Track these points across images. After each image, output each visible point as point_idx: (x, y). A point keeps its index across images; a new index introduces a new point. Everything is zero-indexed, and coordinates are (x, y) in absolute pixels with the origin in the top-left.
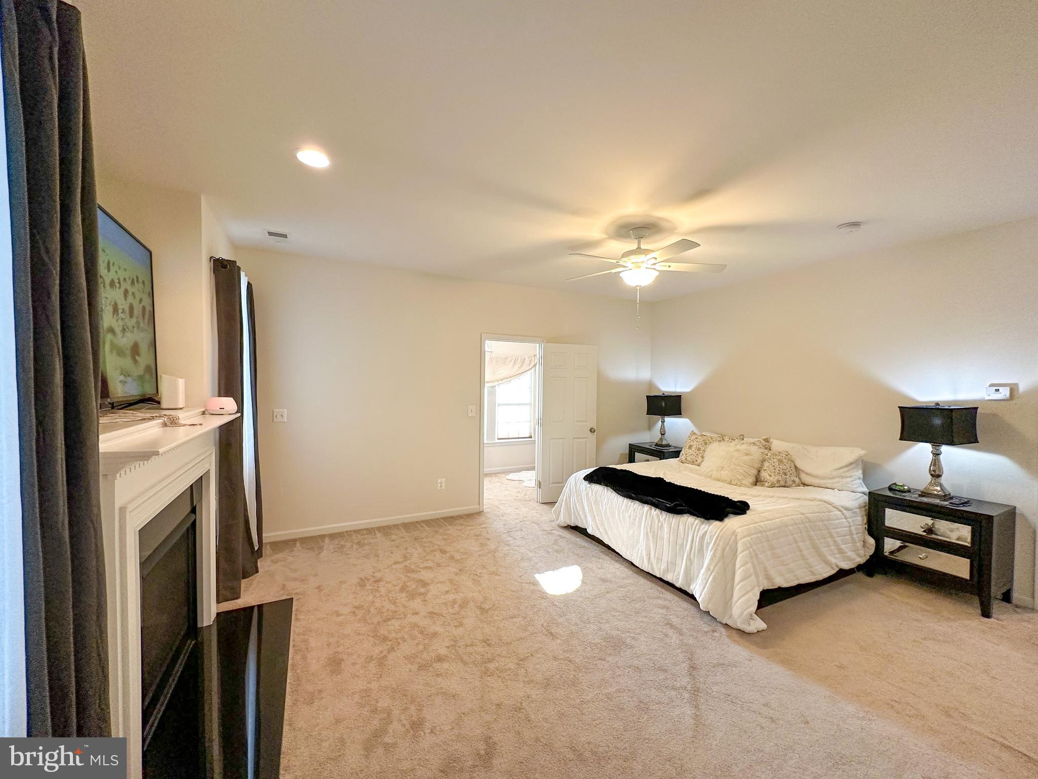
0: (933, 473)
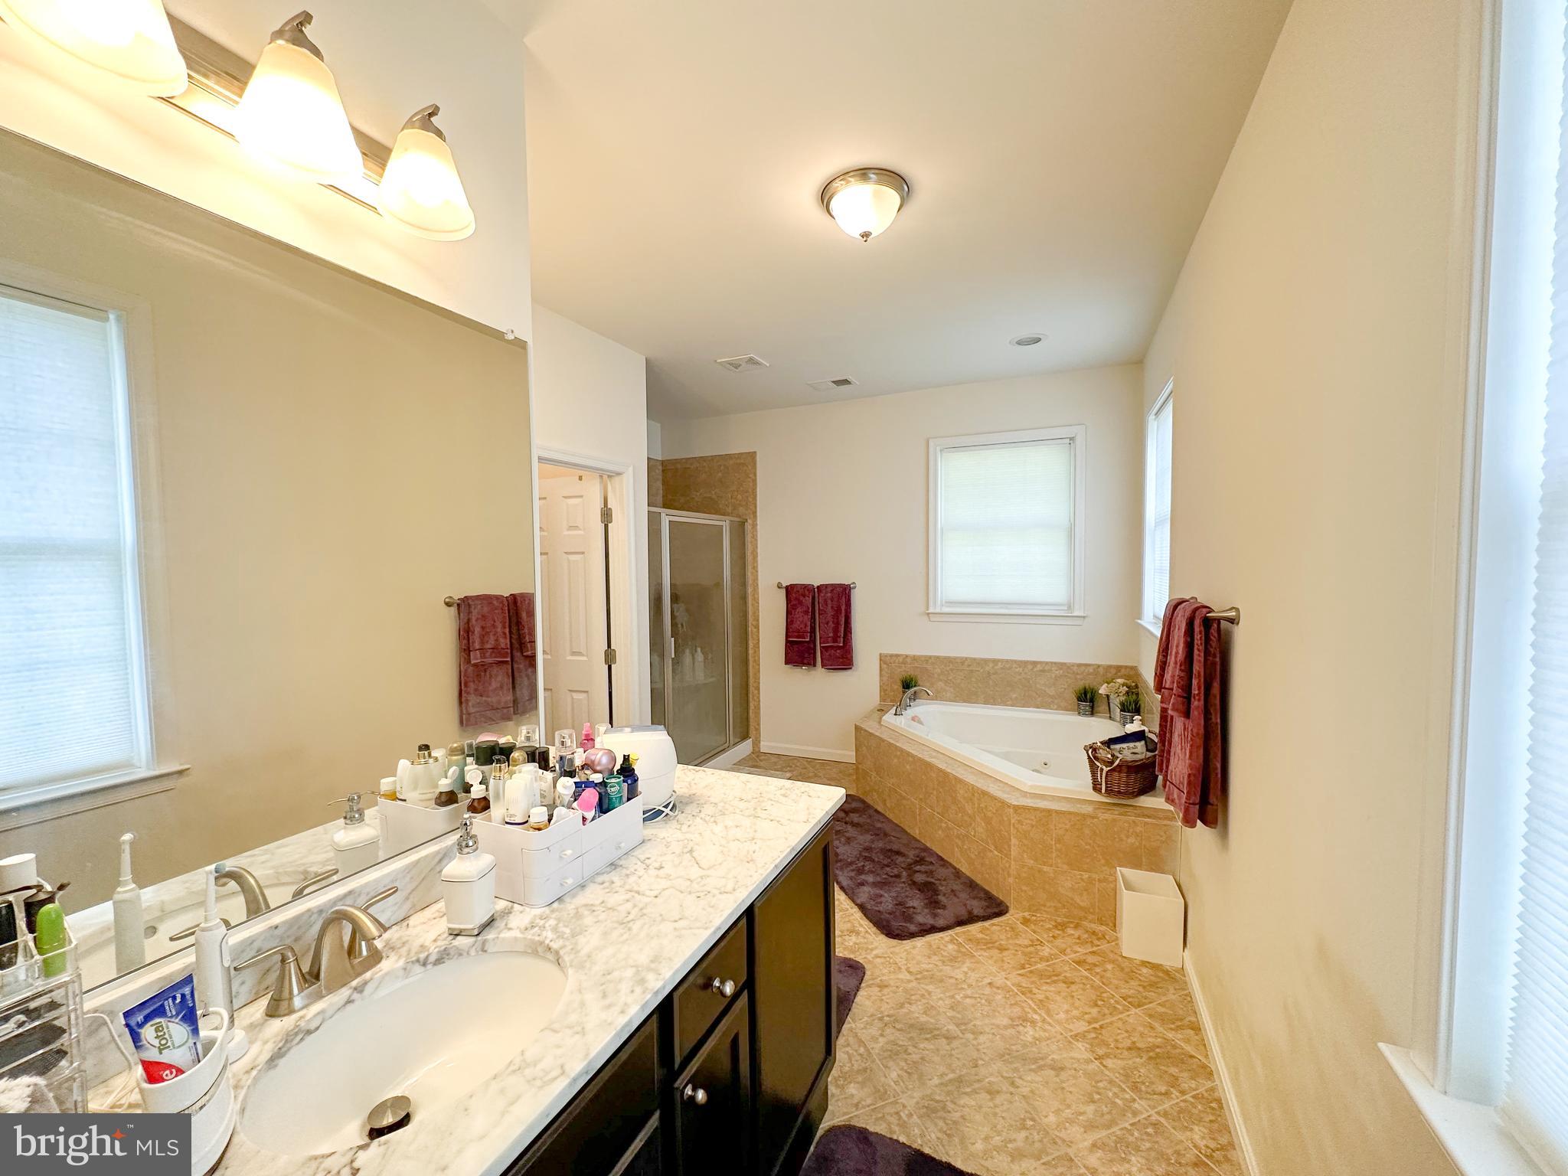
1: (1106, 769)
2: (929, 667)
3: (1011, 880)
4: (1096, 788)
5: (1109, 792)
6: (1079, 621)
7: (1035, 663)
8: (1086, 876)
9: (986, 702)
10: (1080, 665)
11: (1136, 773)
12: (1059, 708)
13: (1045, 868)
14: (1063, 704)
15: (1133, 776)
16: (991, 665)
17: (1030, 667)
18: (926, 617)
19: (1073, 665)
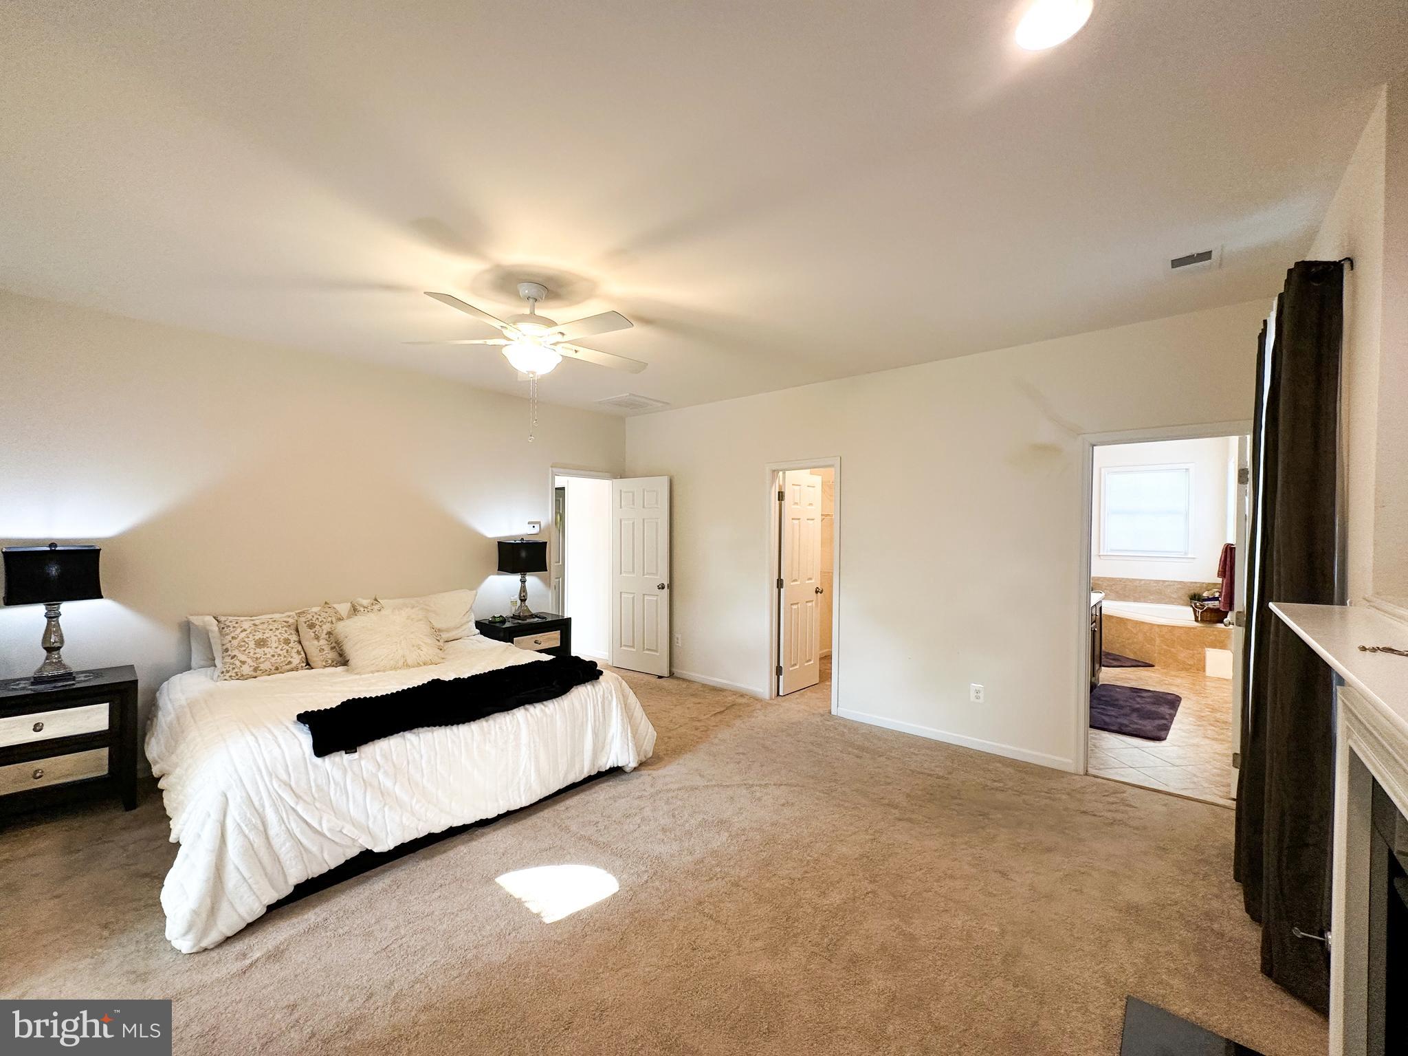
0: (523, 598)
1: (1200, 611)
2: (1100, 583)
3: (1156, 655)
4: (1196, 620)
5: (1203, 621)
6: (1190, 560)
7: (1164, 581)
8: (1191, 652)
9: (1135, 601)
10: (1192, 583)
11: (1215, 612)
12: (1179, 604)
13: (1172, 649)
14: (1182, 602)
15: (1213, 614)
16: (1138, 582)
17: (1161, 583)
18: (1098, 557)
19: (1188, 583)
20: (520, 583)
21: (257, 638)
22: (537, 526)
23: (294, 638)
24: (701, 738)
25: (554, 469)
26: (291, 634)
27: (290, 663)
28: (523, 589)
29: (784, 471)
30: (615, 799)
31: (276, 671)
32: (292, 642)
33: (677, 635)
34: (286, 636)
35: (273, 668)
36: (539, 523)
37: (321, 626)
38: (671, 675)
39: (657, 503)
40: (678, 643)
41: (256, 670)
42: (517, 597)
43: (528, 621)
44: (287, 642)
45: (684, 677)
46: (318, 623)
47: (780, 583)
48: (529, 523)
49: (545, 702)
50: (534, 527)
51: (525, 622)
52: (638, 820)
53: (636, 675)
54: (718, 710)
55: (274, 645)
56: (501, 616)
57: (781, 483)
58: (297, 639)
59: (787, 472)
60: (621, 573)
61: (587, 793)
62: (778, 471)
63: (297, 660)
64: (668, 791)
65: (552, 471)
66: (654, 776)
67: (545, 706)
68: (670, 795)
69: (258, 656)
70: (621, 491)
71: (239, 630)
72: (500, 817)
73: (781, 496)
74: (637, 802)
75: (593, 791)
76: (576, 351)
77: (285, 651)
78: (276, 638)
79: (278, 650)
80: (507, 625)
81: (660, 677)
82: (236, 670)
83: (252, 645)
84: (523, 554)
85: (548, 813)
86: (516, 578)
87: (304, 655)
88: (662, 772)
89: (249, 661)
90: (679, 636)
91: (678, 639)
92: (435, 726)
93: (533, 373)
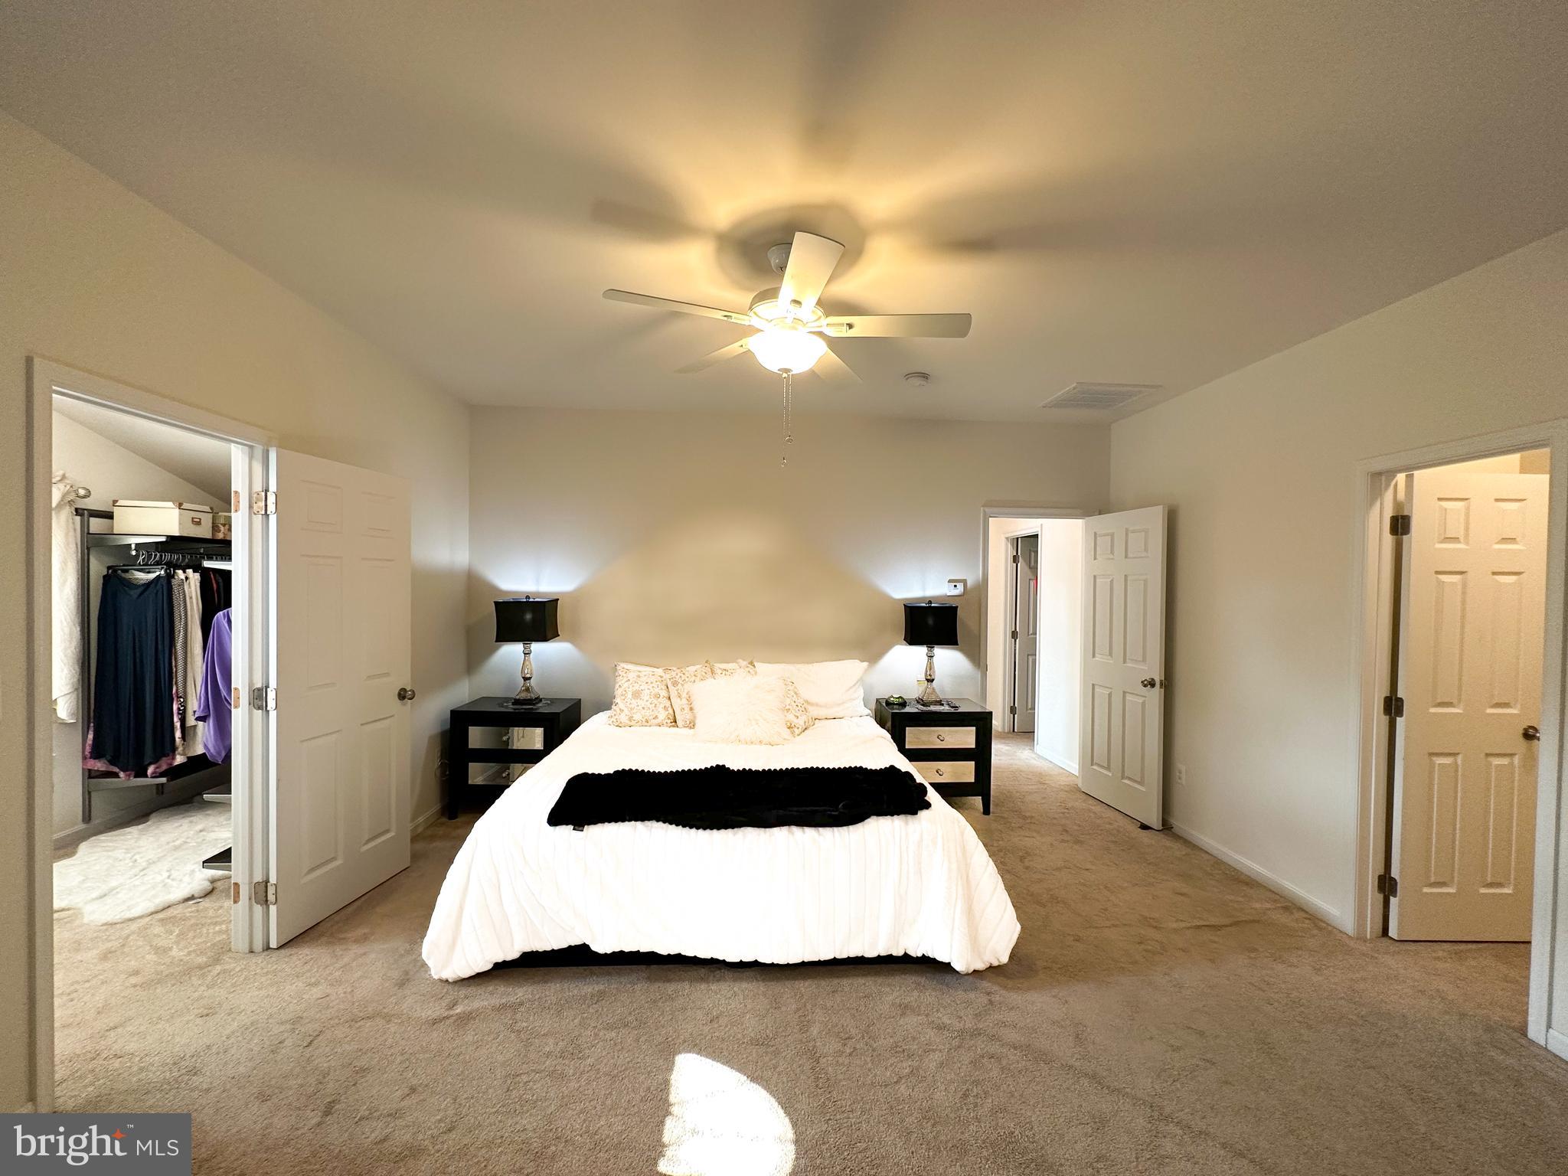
0: (929, 678)
20: (927, 658)
21: (634, 689)
22: (960, 587)
23: (664, 693)
24: (1135, 963)
25: (987, 510)
26: (662, 689)
27: (656, 717)
28: (930, 666)
29: (1409, 469)
30: (905, 1009)
31: (646, 724)
32: (662, 696)
33: (1180, 766)
34: (657, 690)
35: (644, 720)
36: (964, 582)
37: (682, 685)
38: (1166, 827)
39: (1146, 550)
40: (1180, 778)
41: (631, 719)
42: (922, 677)
43: (933, 708)
44: (657, 696)
45: (1185, 835)
46: (681, 682)
47: (1393, 706)
48: (949, 582)
49: (820, 829)
50: (955, 586)
51: (929, 708)
52: (906, 1067)
53: (1110, 813)
54: (1213, 921)
55: (646, 698)
56: (900, 697)
57: (1401, 495)
58: (666, 695)
59: (1416, 473)
60: (1094, 656)
61: (880, 980)
62: (1391, 473)
63: (662, 715)
64: (993, 1038)
65: (985, 511)
66: (997, 998)
67: (820, 835)
68: (995, 1048)
69: (633, 706)
70: (1095, 534)
71: (625, 679)
72: (742, 965)
73: (1400, 525)
74: (931, 1034)
75: (890, 980)
76: (850, 326)
77: (654, 705)
78: (648, 691)
79: (648, 703)
80: (908, 709)
81: (1144, 827)
82: (616, 717)
83: (630, 695)
84: (931, 621)
85: (806, 987)
86: (922, 650)
87: (671, 711)
88: (1015, 998)
89: (626, 710)
90: (1183, 768)
91: (1180, 773)
92: (671, 824)
93: (787, 371)
